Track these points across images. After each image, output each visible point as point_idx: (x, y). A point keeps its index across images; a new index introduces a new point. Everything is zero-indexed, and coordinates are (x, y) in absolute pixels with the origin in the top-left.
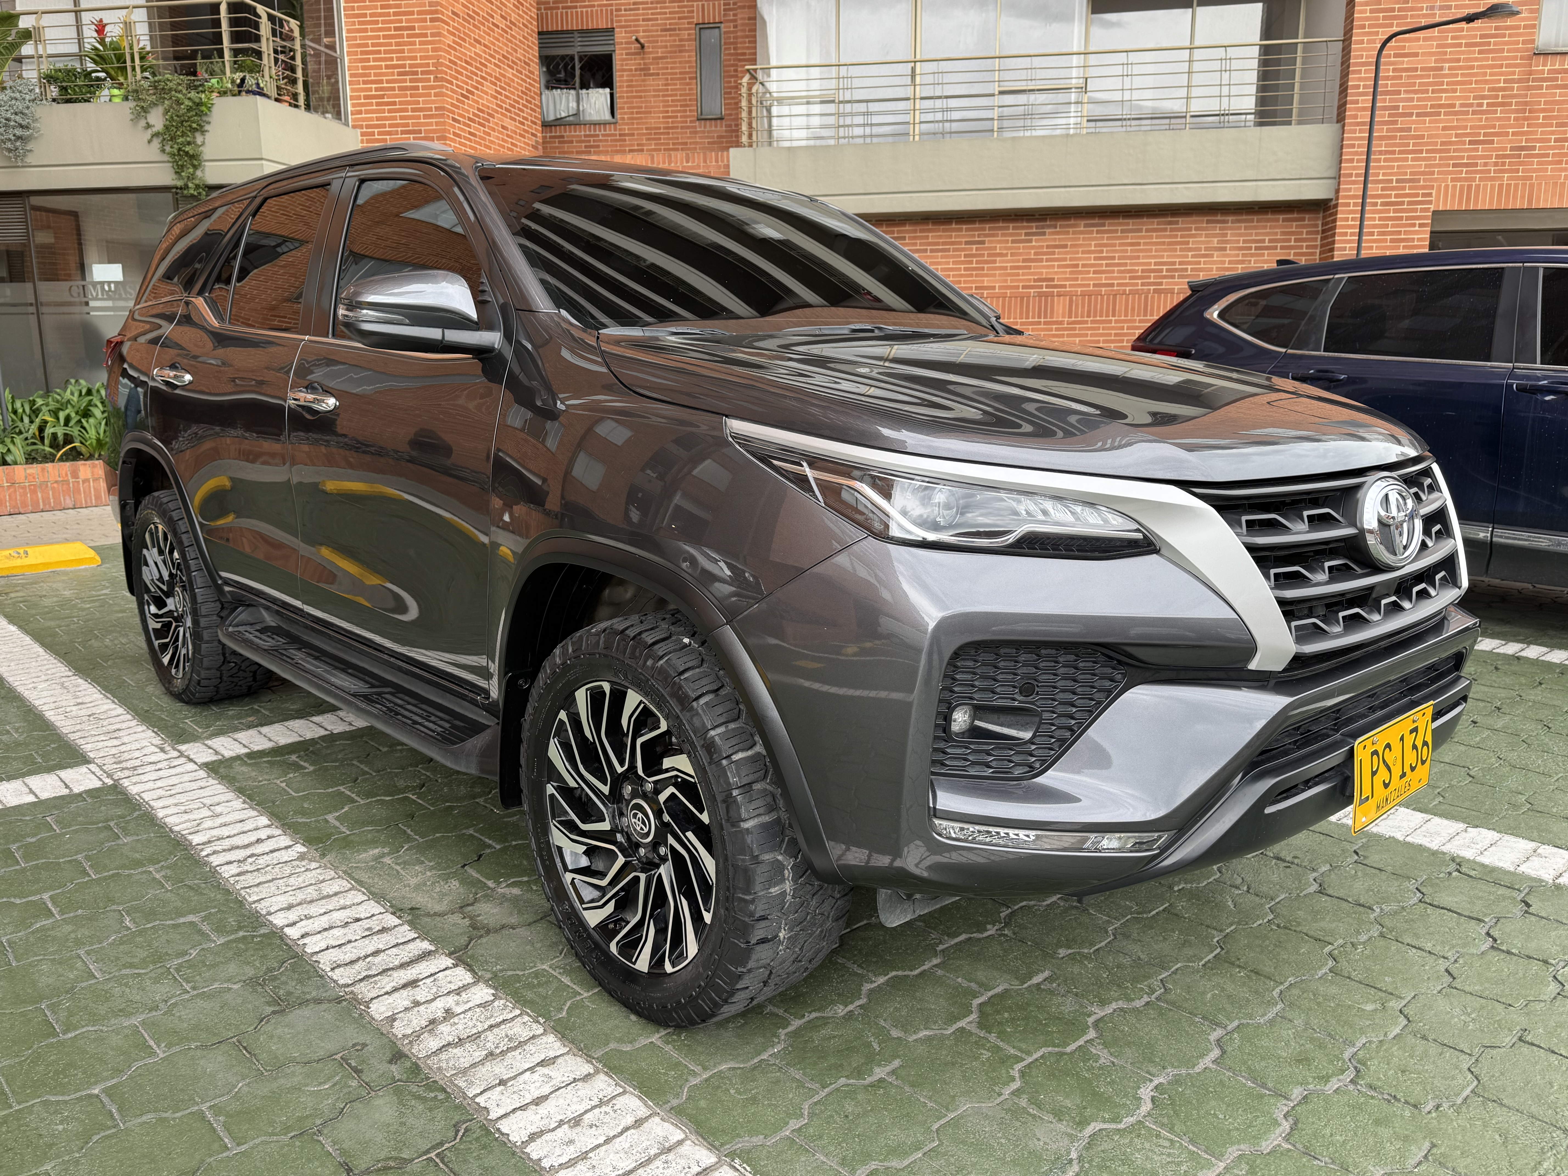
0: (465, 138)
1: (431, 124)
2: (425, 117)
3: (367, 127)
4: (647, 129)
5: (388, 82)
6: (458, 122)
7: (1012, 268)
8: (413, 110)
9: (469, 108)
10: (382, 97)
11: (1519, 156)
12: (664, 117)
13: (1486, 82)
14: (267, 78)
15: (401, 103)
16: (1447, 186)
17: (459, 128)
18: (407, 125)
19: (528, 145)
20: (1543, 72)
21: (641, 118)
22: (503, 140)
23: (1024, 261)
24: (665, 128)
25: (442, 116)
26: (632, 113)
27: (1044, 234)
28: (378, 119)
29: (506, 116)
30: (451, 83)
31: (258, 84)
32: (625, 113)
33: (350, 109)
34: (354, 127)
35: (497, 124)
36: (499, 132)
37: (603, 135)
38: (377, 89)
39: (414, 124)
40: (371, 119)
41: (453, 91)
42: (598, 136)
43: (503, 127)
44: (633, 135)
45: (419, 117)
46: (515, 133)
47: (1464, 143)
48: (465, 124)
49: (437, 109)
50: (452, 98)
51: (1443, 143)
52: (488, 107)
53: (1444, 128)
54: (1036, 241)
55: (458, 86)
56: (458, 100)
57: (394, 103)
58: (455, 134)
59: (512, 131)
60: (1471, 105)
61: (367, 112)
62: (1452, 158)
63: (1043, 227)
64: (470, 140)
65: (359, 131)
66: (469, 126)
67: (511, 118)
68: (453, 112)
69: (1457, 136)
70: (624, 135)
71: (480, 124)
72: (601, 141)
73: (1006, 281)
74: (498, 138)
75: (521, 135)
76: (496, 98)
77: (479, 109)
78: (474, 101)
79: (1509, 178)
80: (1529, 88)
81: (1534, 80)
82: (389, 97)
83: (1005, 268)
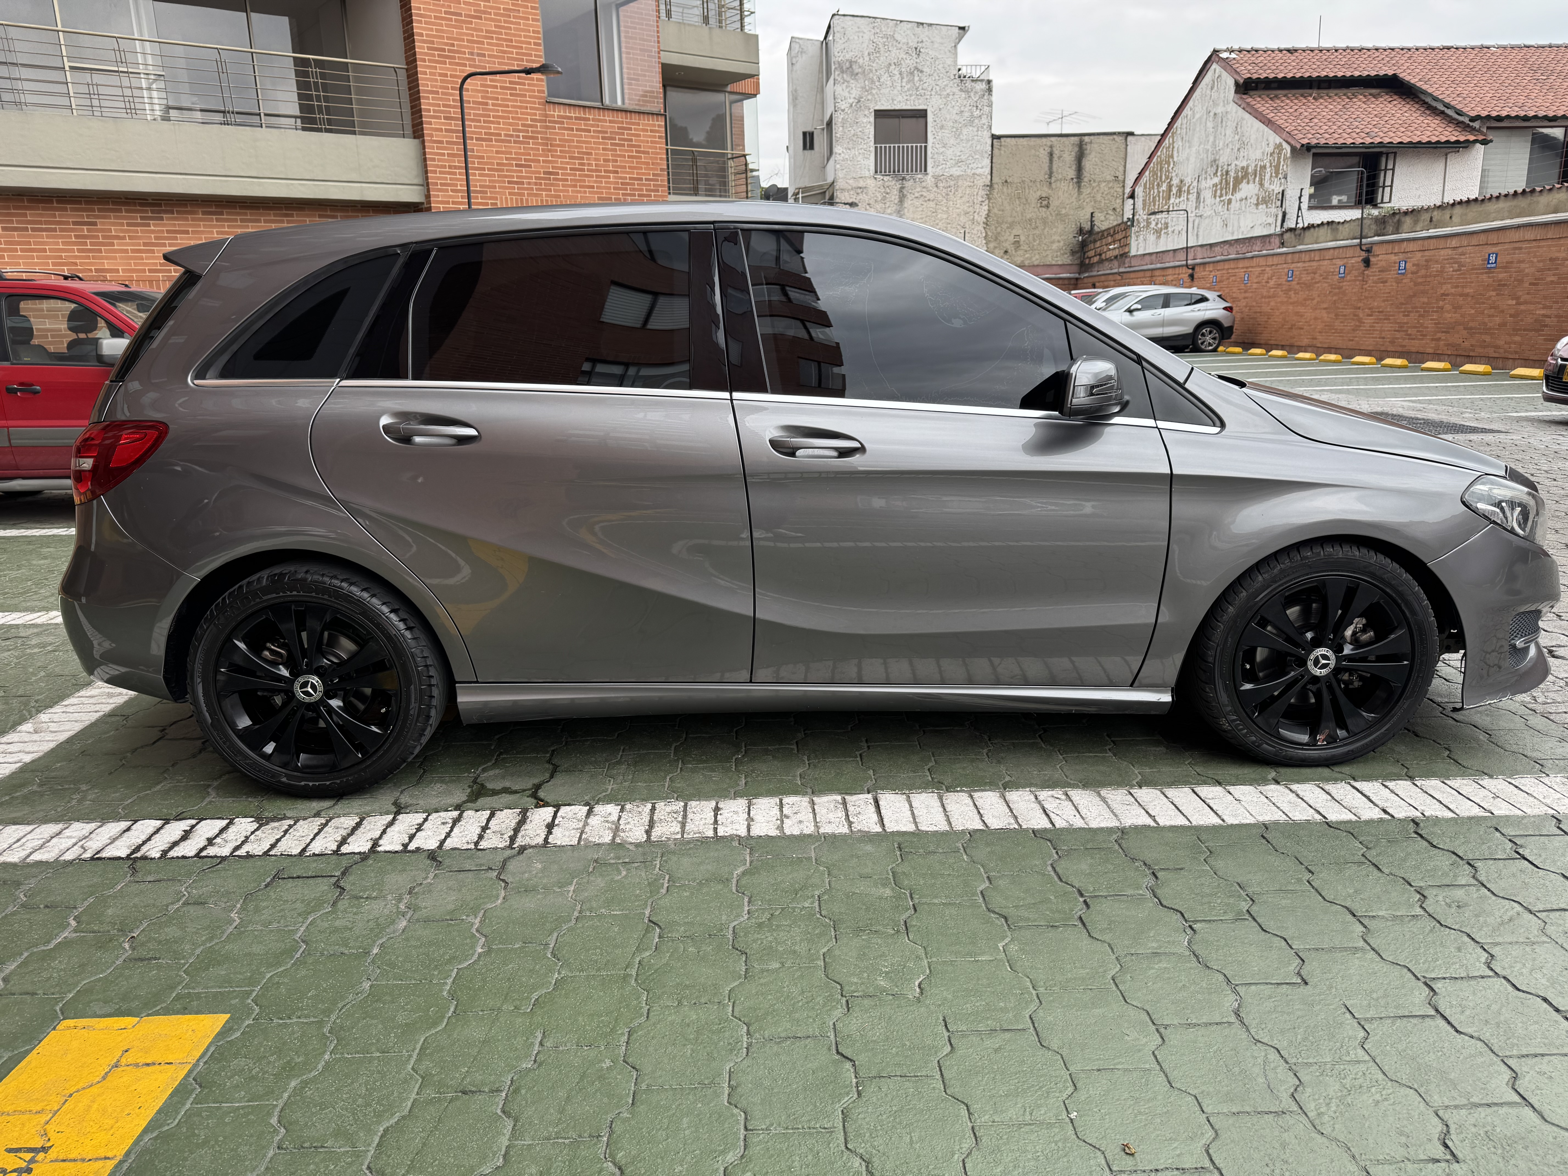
7: (133, 251)
11: (549, 179)
13: (519, 119)
16: (506, 198)
20: (553, 116)
23: (145, 244)
27: (162, 219)
47: (512, 165)
51: (498, 164)
53: (497, 152)
54: (154, 225)
60: (512, 136)
62: (506, 176)
63: (159, 212)
69: (507, 159)
73: (130, 265)
79: (547, 196)
80: (547, 127)
81: (550, 122)
83: (126, 251)
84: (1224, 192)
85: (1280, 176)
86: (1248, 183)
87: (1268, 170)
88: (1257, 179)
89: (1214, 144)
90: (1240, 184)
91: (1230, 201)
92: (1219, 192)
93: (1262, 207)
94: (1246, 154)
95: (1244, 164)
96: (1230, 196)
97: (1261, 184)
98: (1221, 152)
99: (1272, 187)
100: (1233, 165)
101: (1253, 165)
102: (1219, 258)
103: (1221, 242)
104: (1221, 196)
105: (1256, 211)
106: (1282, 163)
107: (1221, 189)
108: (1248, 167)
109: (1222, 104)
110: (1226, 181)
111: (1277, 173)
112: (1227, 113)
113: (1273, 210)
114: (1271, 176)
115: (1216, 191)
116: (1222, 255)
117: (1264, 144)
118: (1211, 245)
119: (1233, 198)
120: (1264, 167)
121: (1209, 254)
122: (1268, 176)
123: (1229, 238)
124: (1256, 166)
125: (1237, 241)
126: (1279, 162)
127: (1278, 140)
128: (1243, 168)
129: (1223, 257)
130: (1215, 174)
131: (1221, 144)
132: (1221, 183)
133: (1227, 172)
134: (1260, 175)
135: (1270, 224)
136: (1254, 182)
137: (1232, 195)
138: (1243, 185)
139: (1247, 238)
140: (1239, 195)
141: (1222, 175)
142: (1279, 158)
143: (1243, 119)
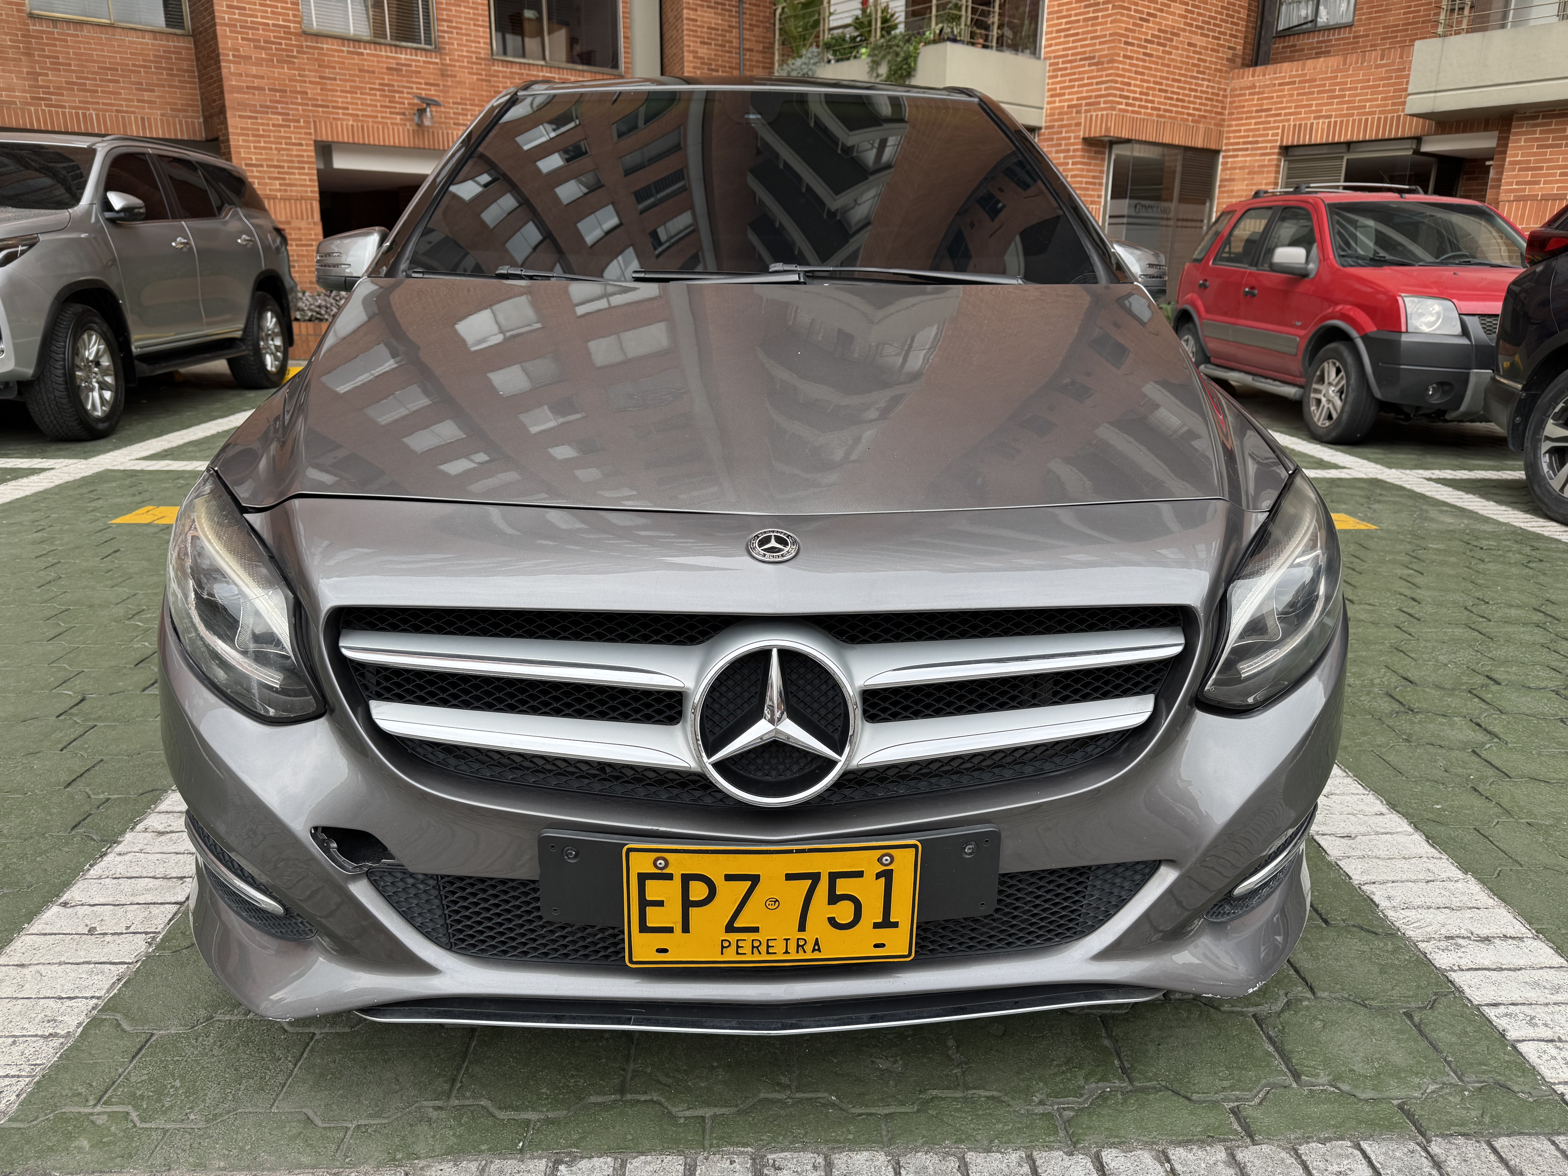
0: (1137, 59)
1: (1103, 50)
2: (1101, 43)
3: (1055, 57)
4: (1384, 28)
5: (1076, 15)
6: (1132, 45)
8: (1092, 38)
9: (1149, 30)
10: (1069, 29)
12: (1405, 13)
14: (963, 26)
15: (1083, 33)
17: (1131, 51)
18: (1085, 53)
19: (1222, 59)
21: (1380, 17)
22: (1187, 57)
24: (1404, 25)
25: (1113, 41)
26: (1371, 13)
28: (1064, 50)
29: (1196, 33)
30: (1129, 9)
31: (952, 32)
32: (1363, 14)
33: (1044, 43)
34: (1045, 59)
35: (1182, 42)
36: (1183, 49)
37: (1336, 40)
38: (1066, 23)
39: (1091, 51)
40: (1058, 51)
41: (1129, 16)
42: (1331, 41)
43: (1190, 44)
44: (1368, 36)
45: (1094, 45)
46: (1206, 48)
48: (1139, 46)
49: (1111, 35)
50: (1128, 23)
52: (1173, 27)
55: (1136, 11)
56: (1134, 24)
57: (1077, 34)
58: (1125, 56)
59: (1201, 47)
61: (1056, 44)
64: (1144, 61)
65: (1048, 62)
66: (1146, 47)
67: (1202, 35)
68: (1128, 37)
70: (1359, 37)
71: (1159, 44)
72: (1333, 46)
74: (1182, 56)
75: (1212, 50)
76: (1186, 17)
77: (1160, 30)
78: (1154, 23)
82: (1075, 28)
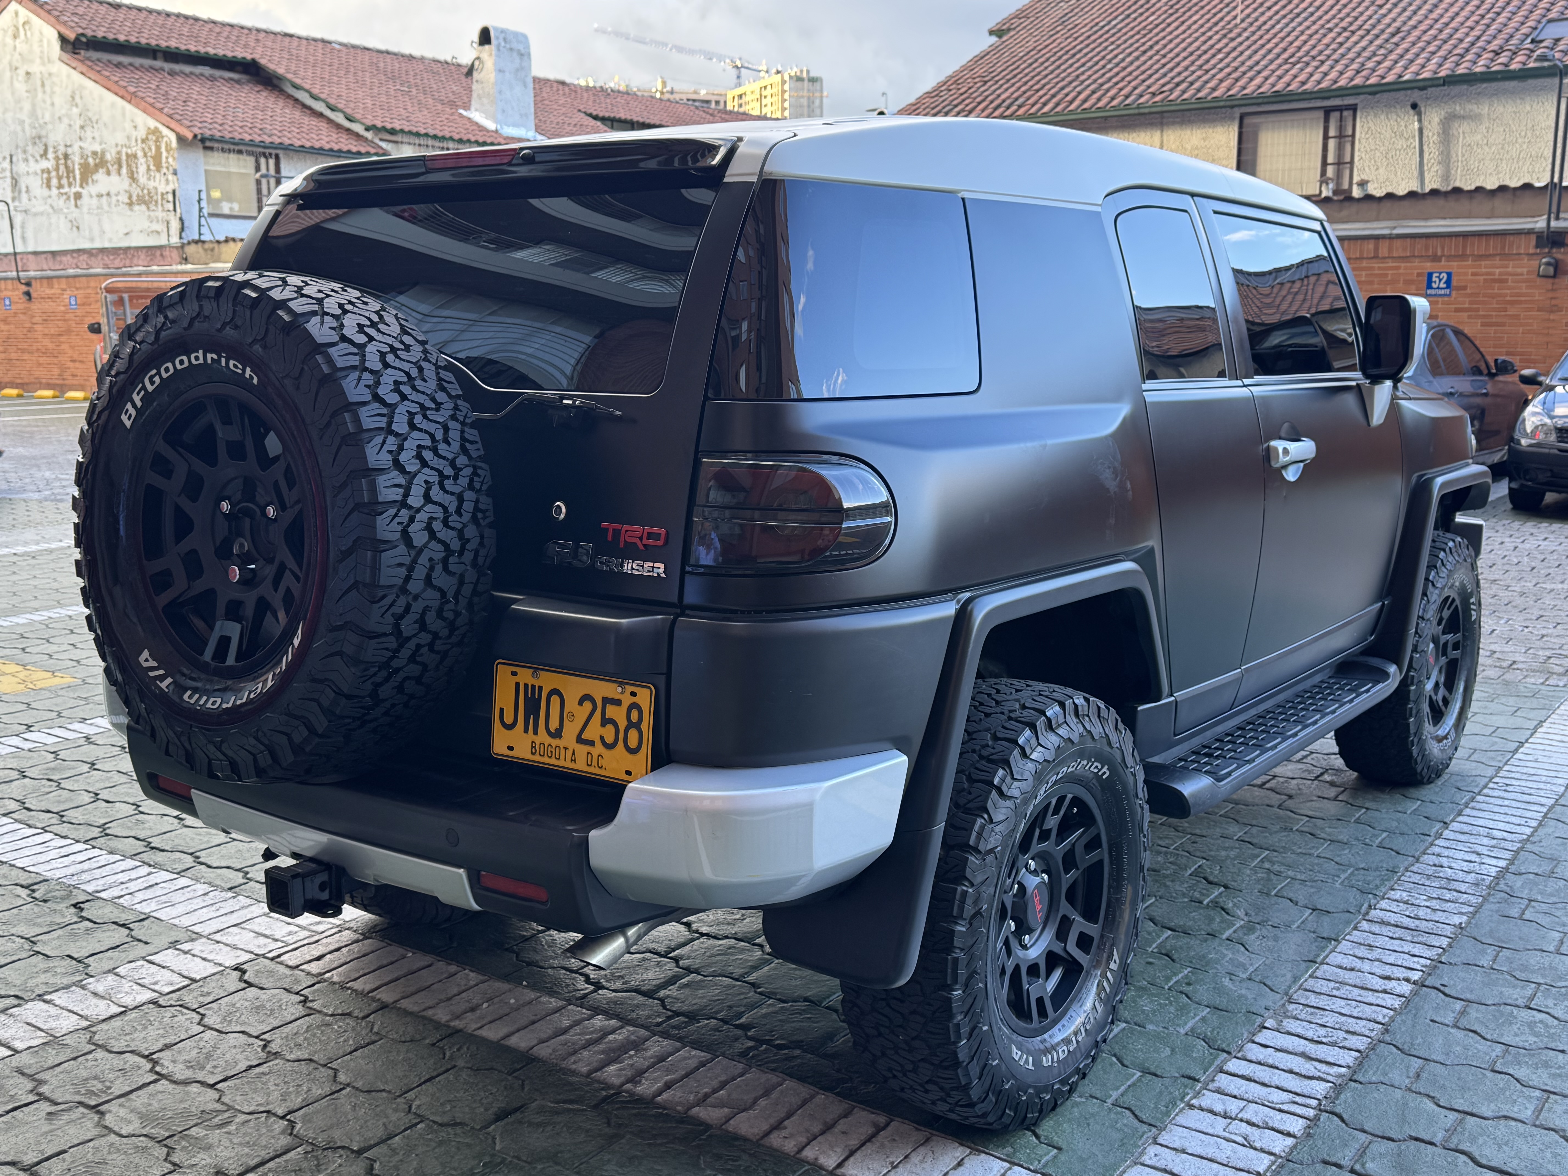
84: (64, 181)
85: (165, 170)
86: (108, 173)
87: (142, 160)
88: (124, 170)
89: (33, 114)
90: (92, 173)
91: (78, 196)
92: (54, 182)
93: (139, 209)
94: (96, 135)
95: (97, 148)
96: (80, 190)
97: (133, 177)
98: (50, 127)
99: (151, 184)
100: (76, 148)
101: (114, 151)
102: (71, 272)
103: (73, 251)
104: (60, 186)
105: (129, 213)
106: (164, 154)
107: (60, 178)
108: (103, 153)
109: (38, 61)
110: (67, 167)
111: (159, 168)
112: (50, 74)
113: (160, 214)
114: (149, 169)
115: (49, 180)
116: (78, 267)
117: (128, 125)
118: (54, 253)
119: (84, 192)
120: (135, 156)
121: (51, 264)
122: (142, 169)
123: (87, 245)
124: (119, 153)
125: (102, 250)
126: (159, 154)
127: (152, 123)
128: (95, 153)
129: (79, 271)
130: (44, 155)
131: (47, 117)
132: (57, 169)
133: (66, 156)
134: (129, 165)
135: (158, 232)
136: (119, 173)
137: (81, 186)
138: (100, 176)
139: (120, 249)
140: (93, 189)
141: (57, 158)
142: (158, 148)
143: (82, 87)
